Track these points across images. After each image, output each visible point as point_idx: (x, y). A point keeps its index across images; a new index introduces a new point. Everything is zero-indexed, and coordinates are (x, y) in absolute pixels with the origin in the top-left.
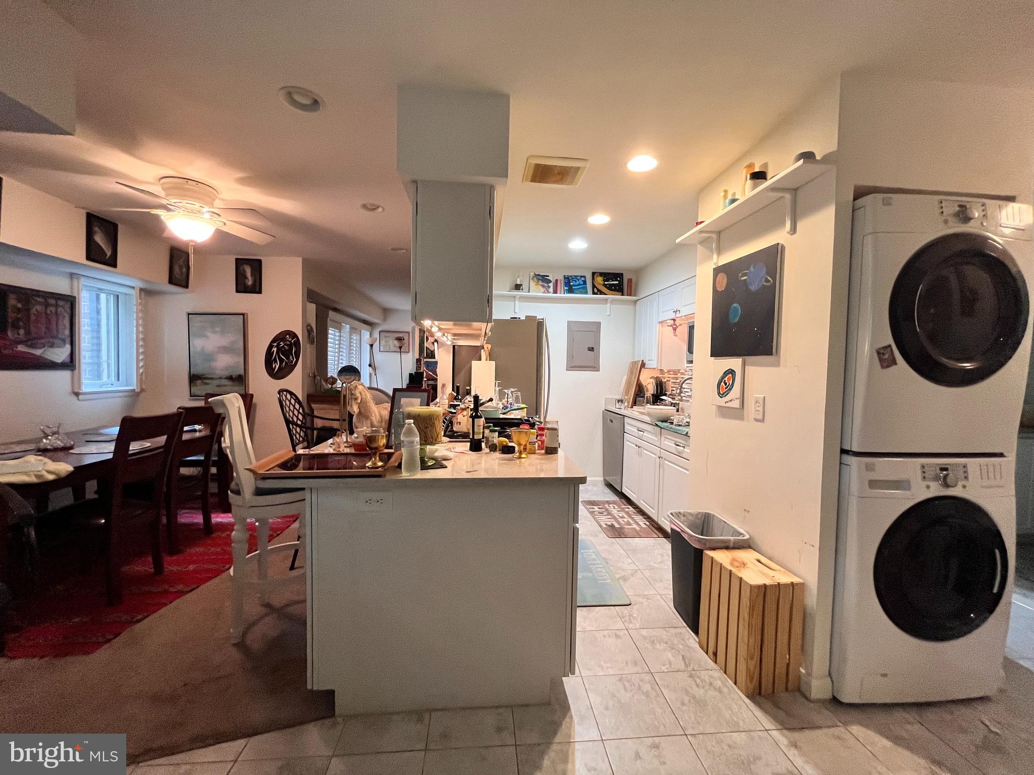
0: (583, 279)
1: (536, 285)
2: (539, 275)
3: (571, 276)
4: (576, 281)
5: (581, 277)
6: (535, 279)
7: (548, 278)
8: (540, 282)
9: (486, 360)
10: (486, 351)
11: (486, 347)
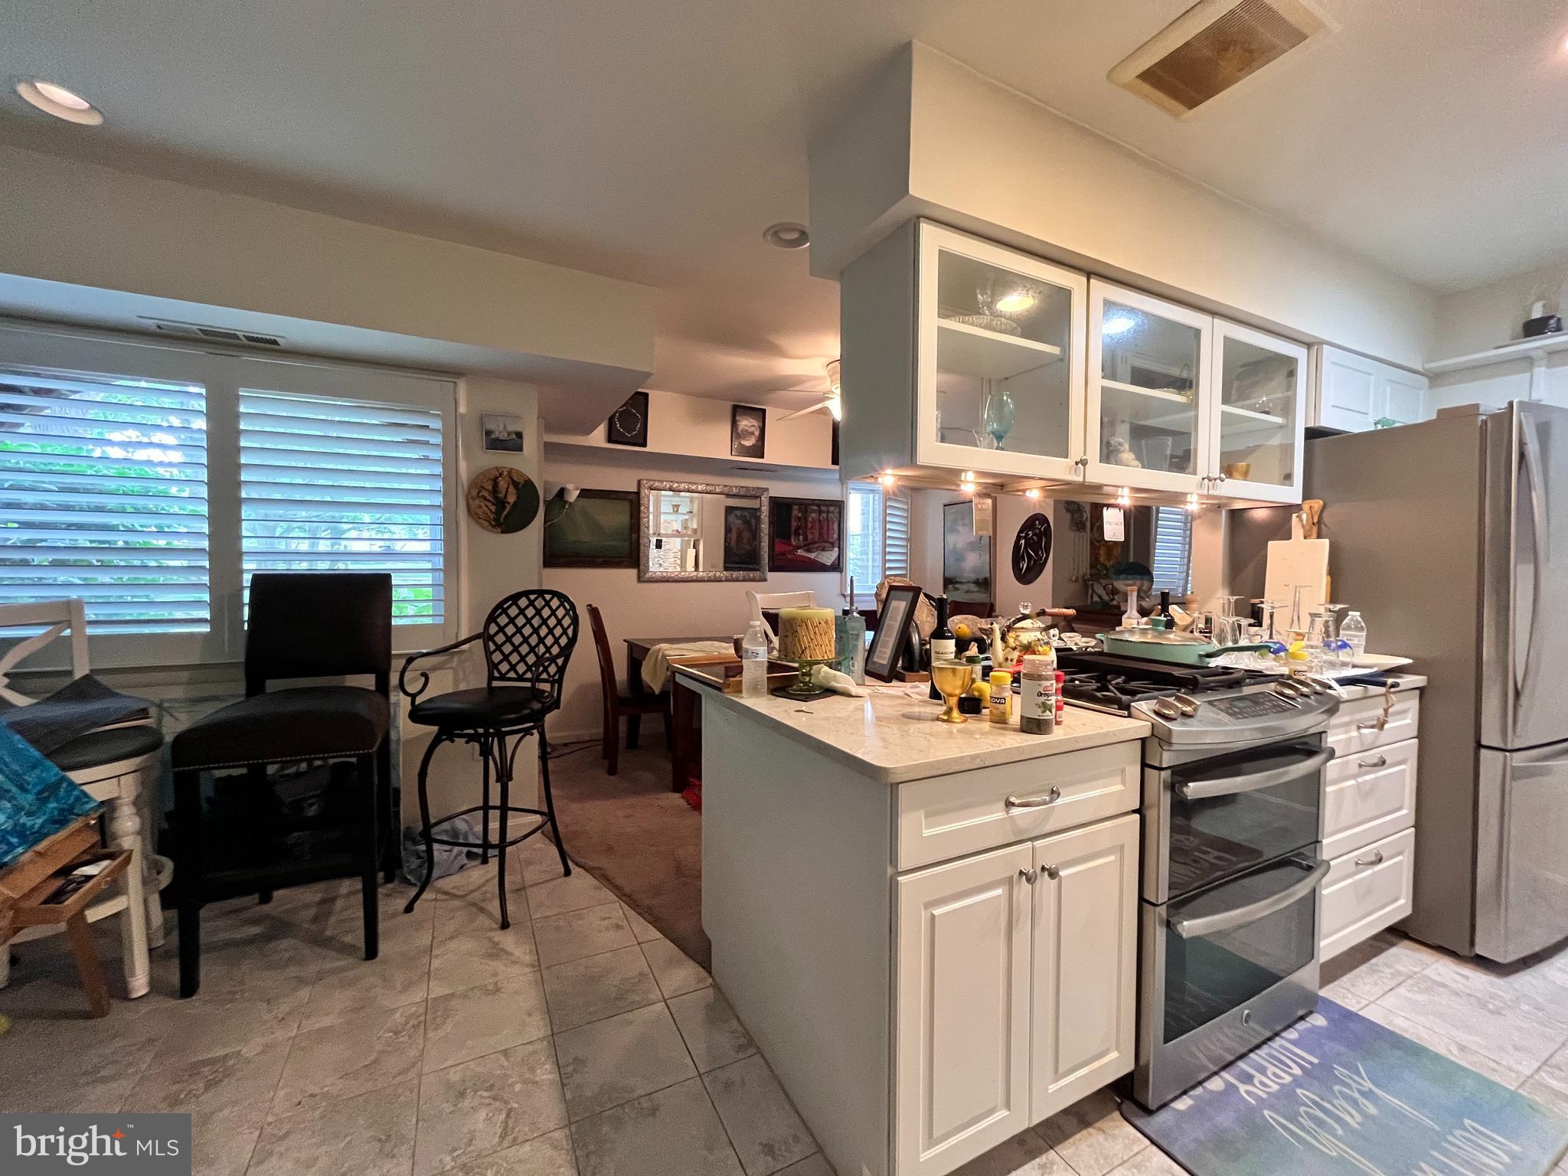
9: (1305, 538)
10: (1304, 516)
11: (1306, 507)
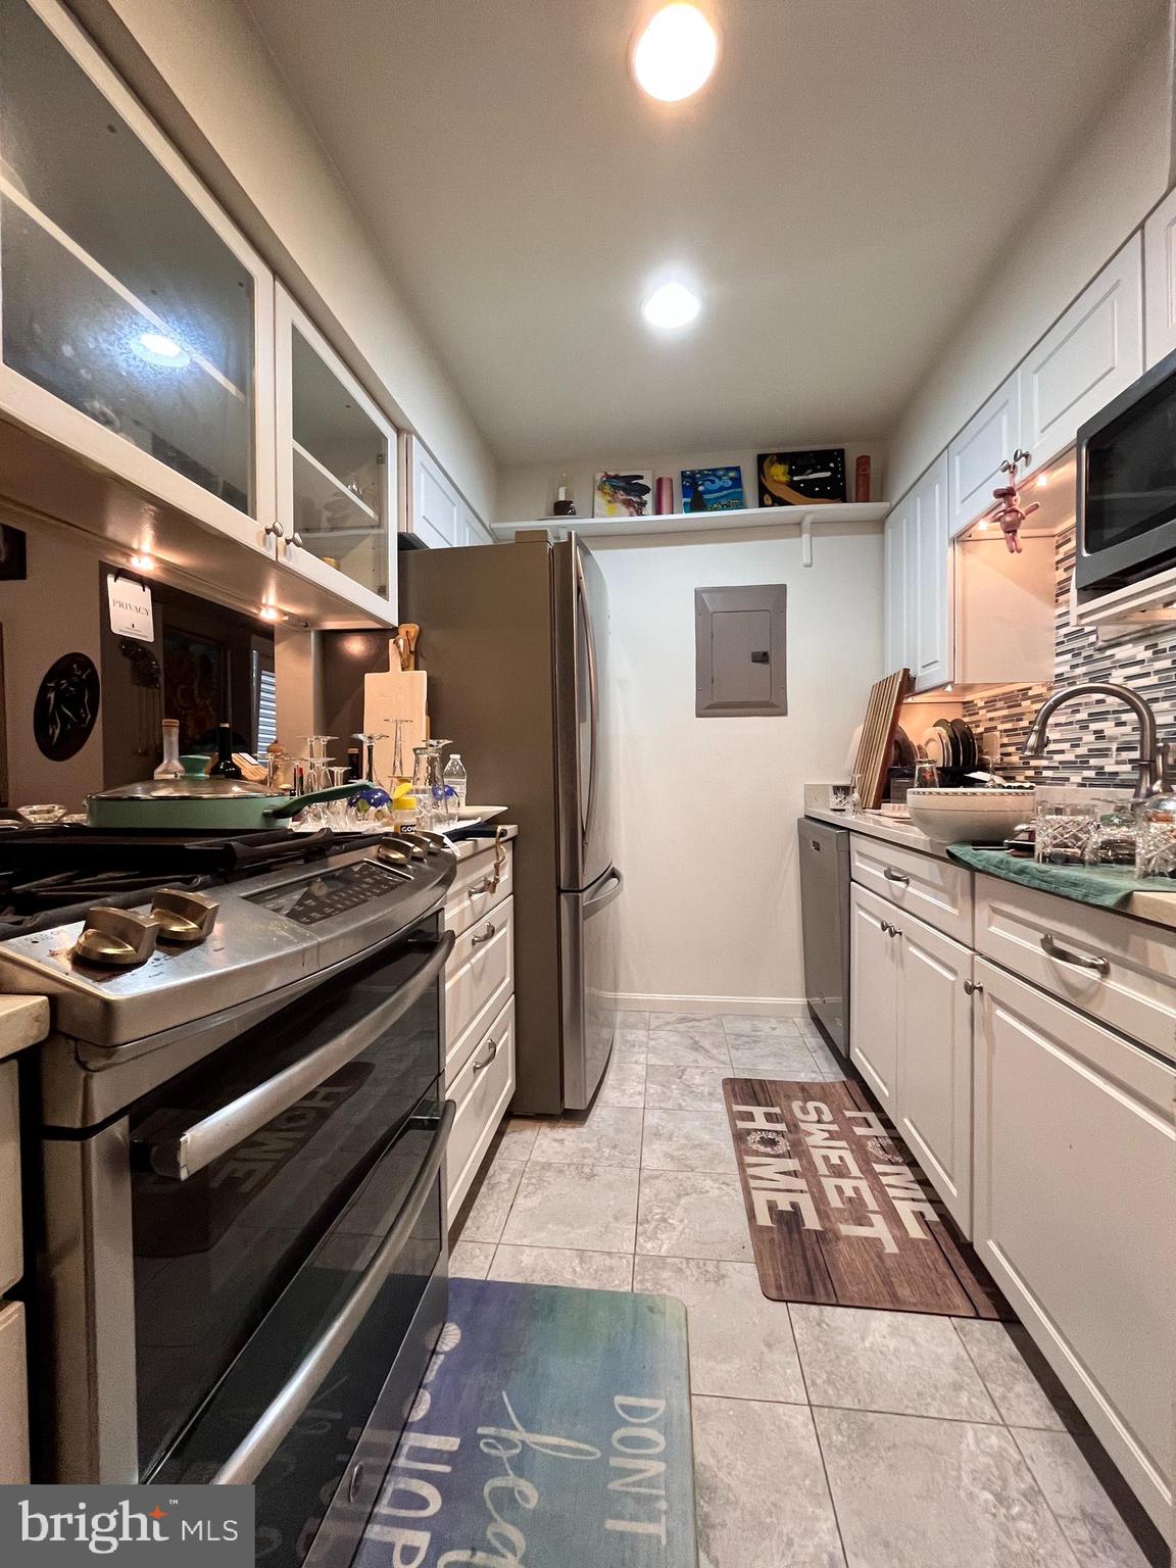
0: (732, 474)
1: (609, 501)
2: (616, 477)
3: (700, 472)
4: (713, 482)
5: (728, 469)
6: (607, 488)
7: (640, 481)
8: (621, 495)
9: (403, 670)
10: (401, 642)
11: (402, 631)
